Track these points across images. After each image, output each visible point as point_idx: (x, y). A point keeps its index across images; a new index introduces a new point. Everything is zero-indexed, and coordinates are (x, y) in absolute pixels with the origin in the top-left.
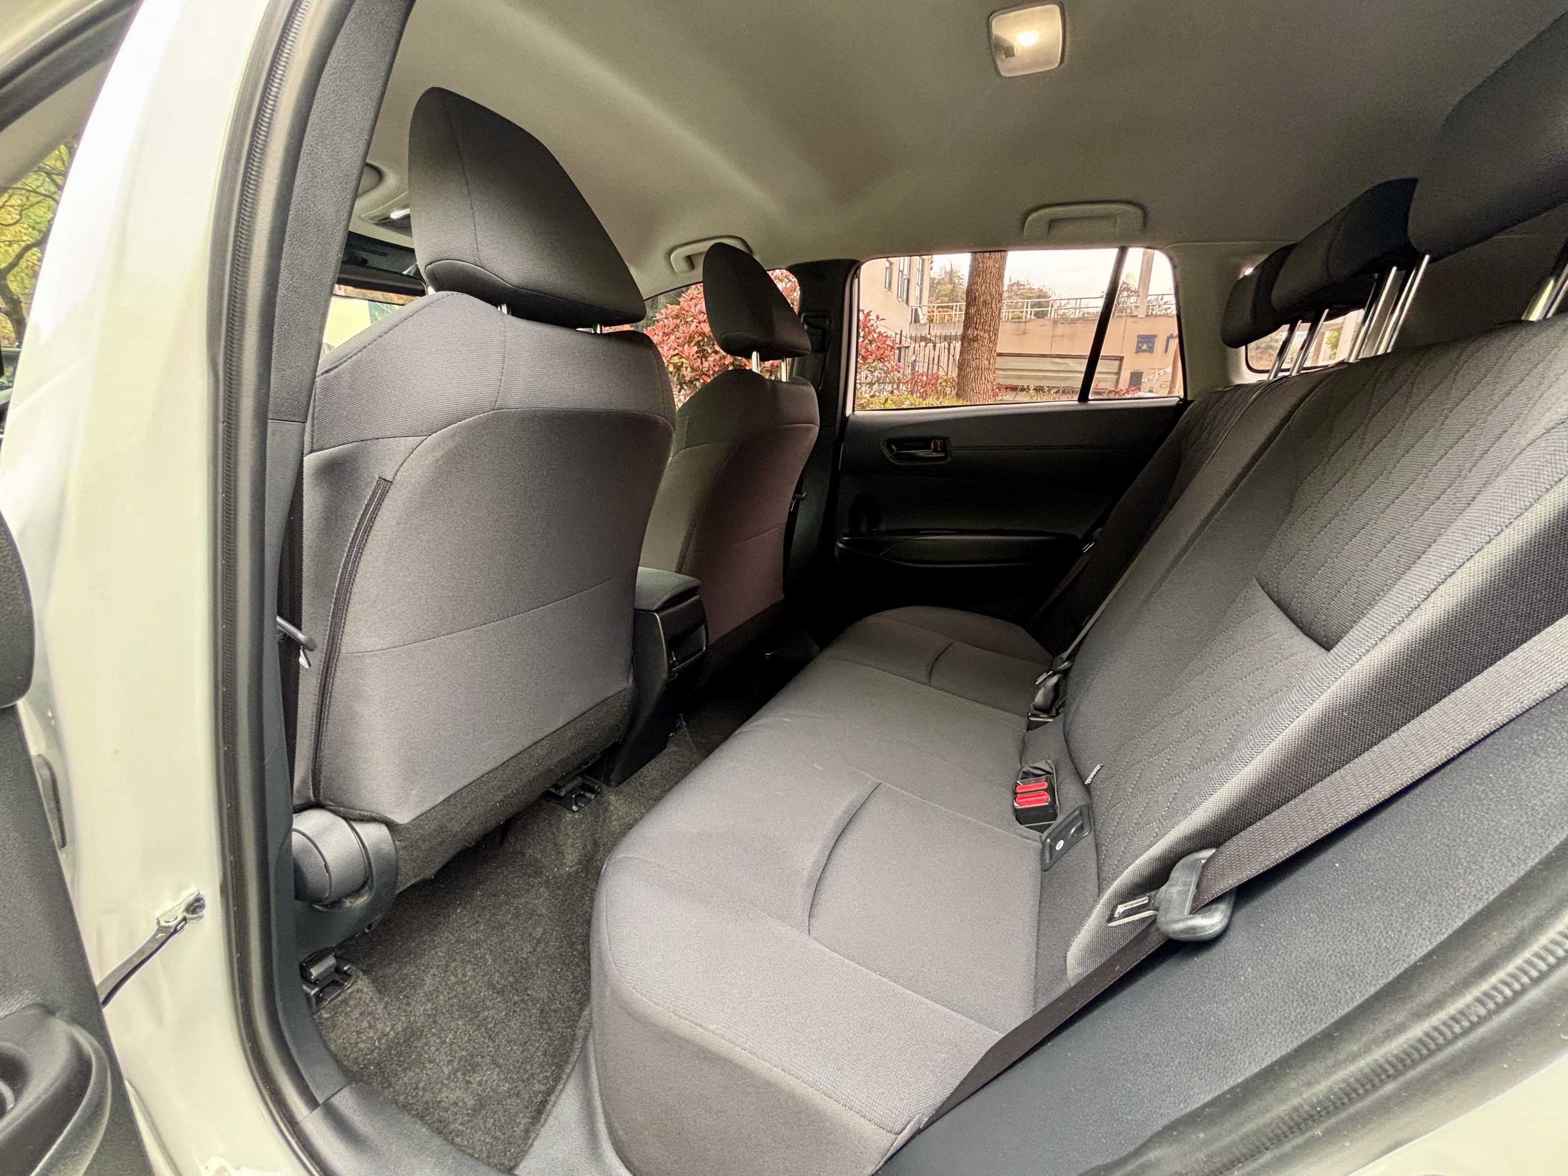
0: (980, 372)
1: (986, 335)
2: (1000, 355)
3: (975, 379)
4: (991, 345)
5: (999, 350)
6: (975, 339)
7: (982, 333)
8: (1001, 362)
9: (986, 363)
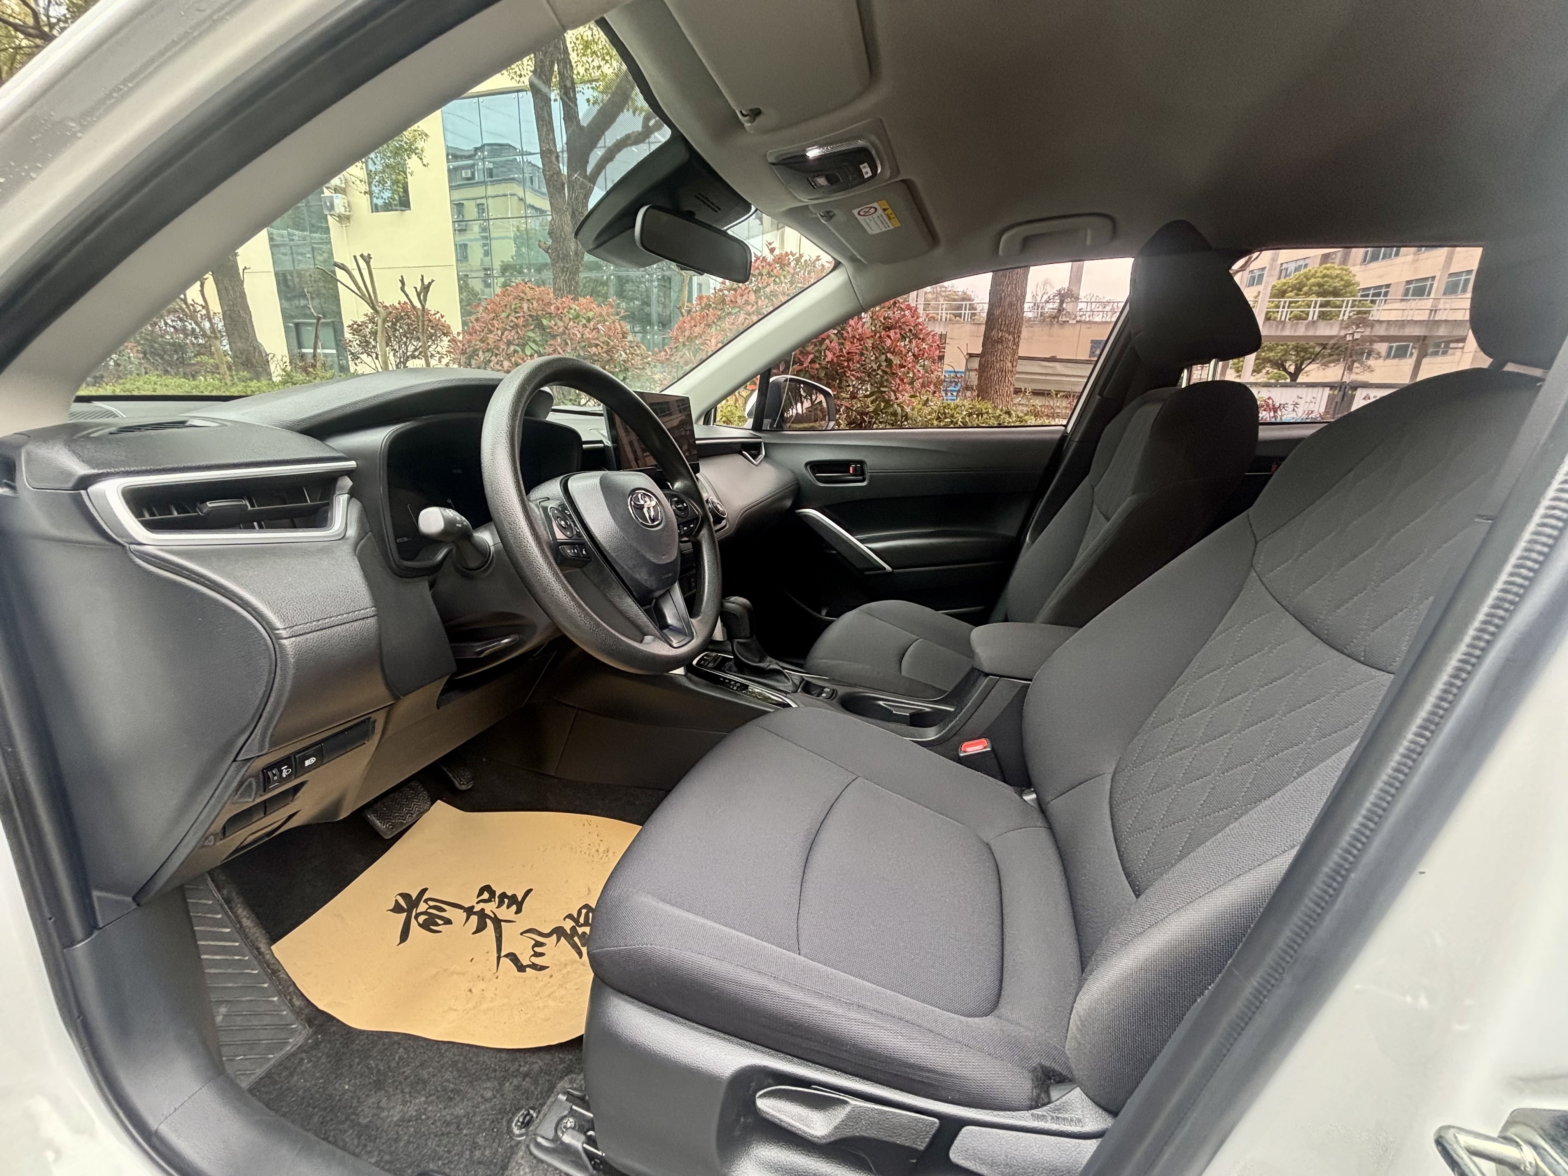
0: (1004, 374)
1: (1011, 337)
2: (1020, 358)
3: (999, 381)
4: (1015, 347)
5: (1022, 352)
6: (1000, 341)
7: (1007, 335)
8: (1022, 366)
9: (1010, 365)
